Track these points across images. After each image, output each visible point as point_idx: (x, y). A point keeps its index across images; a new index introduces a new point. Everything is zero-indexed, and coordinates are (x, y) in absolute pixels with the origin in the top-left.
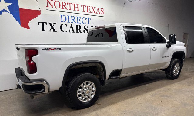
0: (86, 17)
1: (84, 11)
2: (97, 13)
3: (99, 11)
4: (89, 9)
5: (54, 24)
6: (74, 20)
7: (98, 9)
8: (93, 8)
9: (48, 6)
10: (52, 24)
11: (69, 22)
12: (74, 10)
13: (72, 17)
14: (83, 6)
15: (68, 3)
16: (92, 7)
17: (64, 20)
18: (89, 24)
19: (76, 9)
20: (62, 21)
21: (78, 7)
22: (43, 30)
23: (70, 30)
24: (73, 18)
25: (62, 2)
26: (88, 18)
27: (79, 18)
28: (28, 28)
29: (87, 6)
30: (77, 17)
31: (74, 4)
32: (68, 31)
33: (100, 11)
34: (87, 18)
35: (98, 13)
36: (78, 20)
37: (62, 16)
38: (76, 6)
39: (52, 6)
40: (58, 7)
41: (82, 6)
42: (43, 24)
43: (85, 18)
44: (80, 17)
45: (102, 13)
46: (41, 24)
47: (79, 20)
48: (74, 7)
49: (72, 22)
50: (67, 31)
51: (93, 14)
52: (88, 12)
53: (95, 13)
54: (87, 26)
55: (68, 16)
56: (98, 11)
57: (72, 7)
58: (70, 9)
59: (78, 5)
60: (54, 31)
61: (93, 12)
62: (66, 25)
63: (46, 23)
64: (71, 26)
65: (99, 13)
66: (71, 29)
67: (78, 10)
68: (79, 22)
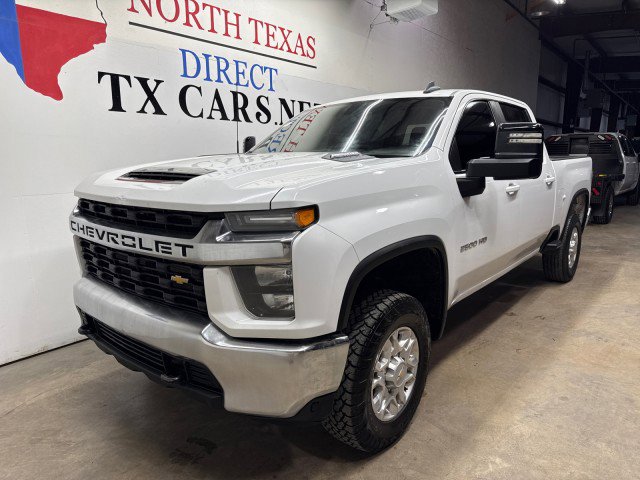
0: (263, 65)
1: (256, 42)
2: (295, 53)
3: (302, 47)
4: (273, 36)
5: (158, 82)
6: (224, 71)
7: (299, 37)
8: (286, 33)
9: (132, 9)
10: (151, 85)
11: (208, 79)
12: (227, 34)
13: (218, 58)
14: (253, 22)
15: (204, 5)
16: (282, 30)
17: (192, 70)
18: (271, 89)
19: (232, 30)
20: (185, 75)
21: (237, 25)
22: (117, 106)
23: (212, 109)
24: (223, 66)
26: (271, 69)
27: (242, 67)
28: (57, 94)
29: (268, 25)
30: (237, 62)
31: (226, 12)
32: (206, 114)
33: (306, 47)
34: (266, 68)
35: (299, 50)
36: (238, 73)
37: (184, 51)
38: (232, 19)
39: (149, 11)
40: (172, 17)
41: (250, 19)
42: (115, 79)
43: (261, 68)
44: (245, 64)
45: (311, 53)
46: (107, 79)
47: (243, 73)
48: (227, 23)
49: (219, 80)
50: (201, 115)
51: (285, 54)
52: (268, 45)
53: (289, 51)
54: (267, 98)
55: (207, 57)
56: (299, 44)
57: (219, 19)
58: (212, 30)
59: (237, 16)
60: (158, 111)
61: (285, 48)
62: (199, 89)
63: (128, 78)
64: (217, 96)
65: (303, 55)
66: (216, 106)
67: (238, 37)
68: (243, 81)
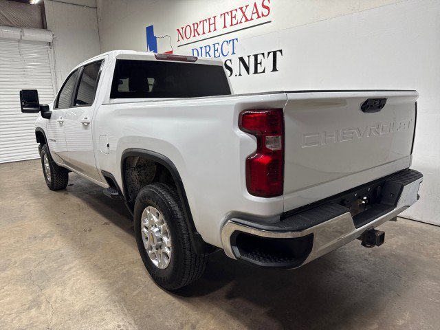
0: (228, 40)
1: (225, 27)
2: (251, 19)
3: (257, 12)
4: (235, 17)
6: (209, 53)
7: (255, 5)
8: (244, 9)
9: (178, 40)
12: (210, 31)
14: (223, 16)
15: (200, 22)
16: (242, 8)
18: (234, 53)
19: (212, 27)
21: (215, 23)
24: (208, 50)
25: (194, 24)
26: (233, 40)
27: (217, 47)
29: (232, 11)
30: (214, 45)
31: (209, 19)
33: (260, 9)
34: (230, 41)
35: (255, 16)
36: (215, 51)
37: (193, 50)
38: (212, 21)
39: (182, 38)
40: (189, 36)
44: (219, 43)
45: (265, 12)
47: (217, 50)
48: (209, 25)
51: (243, 25)
52: (232, 25)
53: (247, 20)
54: (230, 60)
55: (201, 48)
56: (255, 11)
57: (206, 24)
58: (203, 33)
59: (214, 17)
61: (244, 19)
65: (258, 17)
67: (215, 30)
68: (217, 55)
